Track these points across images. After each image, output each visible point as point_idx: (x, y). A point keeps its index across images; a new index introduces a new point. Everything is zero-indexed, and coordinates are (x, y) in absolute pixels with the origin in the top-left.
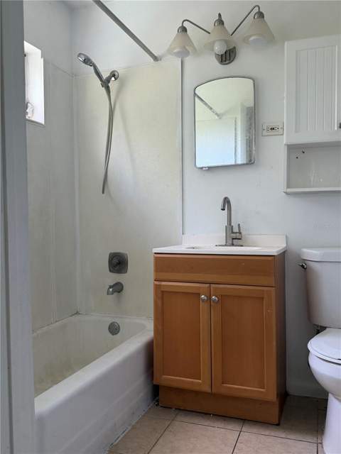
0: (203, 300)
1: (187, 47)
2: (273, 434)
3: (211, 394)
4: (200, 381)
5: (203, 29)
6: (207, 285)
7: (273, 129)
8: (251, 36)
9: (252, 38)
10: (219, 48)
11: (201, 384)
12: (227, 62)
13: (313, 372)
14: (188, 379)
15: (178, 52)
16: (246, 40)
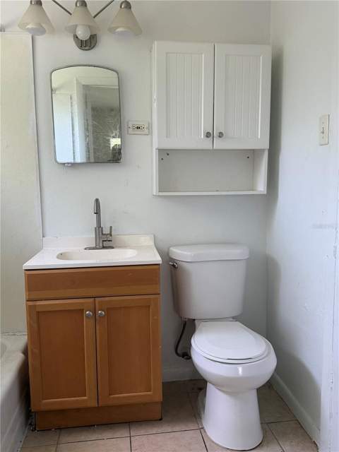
0: (88, 316)
1: (44, 25)
2: (160, 431)
3: (98, 408)
4: (85, 398)
5: (63, 8)
6: (92, 300)
7: (138, 128)
8: (118, 27)
9: (119, 30)
10: (82, 34)
11: (87, 400)
12: (87, 48)
13: (198, 369)
14: (73, 399)
15: (32, 29)
16: (112, 30)
